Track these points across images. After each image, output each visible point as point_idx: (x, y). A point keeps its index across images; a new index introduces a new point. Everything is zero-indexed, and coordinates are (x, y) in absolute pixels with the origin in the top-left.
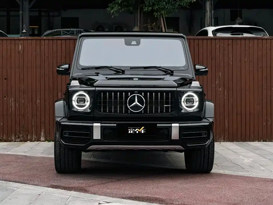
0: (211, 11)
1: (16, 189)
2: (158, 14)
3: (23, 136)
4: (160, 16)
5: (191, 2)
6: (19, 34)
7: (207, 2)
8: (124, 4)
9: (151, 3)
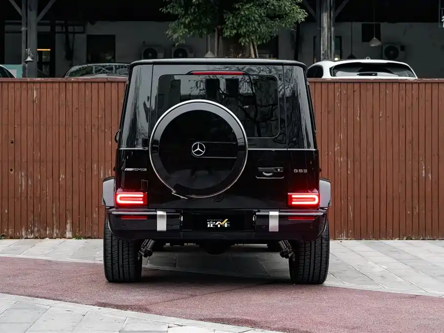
0: (329, 29)
1: (48, 307)
2: (246, 41)
3: (39, 231)
4: (249, 43)
5: (297, 22)
6: (21, 64)
7: (324, 14)
8: (193, 25)
9: (235, 24)
